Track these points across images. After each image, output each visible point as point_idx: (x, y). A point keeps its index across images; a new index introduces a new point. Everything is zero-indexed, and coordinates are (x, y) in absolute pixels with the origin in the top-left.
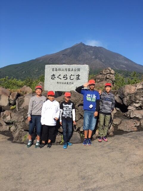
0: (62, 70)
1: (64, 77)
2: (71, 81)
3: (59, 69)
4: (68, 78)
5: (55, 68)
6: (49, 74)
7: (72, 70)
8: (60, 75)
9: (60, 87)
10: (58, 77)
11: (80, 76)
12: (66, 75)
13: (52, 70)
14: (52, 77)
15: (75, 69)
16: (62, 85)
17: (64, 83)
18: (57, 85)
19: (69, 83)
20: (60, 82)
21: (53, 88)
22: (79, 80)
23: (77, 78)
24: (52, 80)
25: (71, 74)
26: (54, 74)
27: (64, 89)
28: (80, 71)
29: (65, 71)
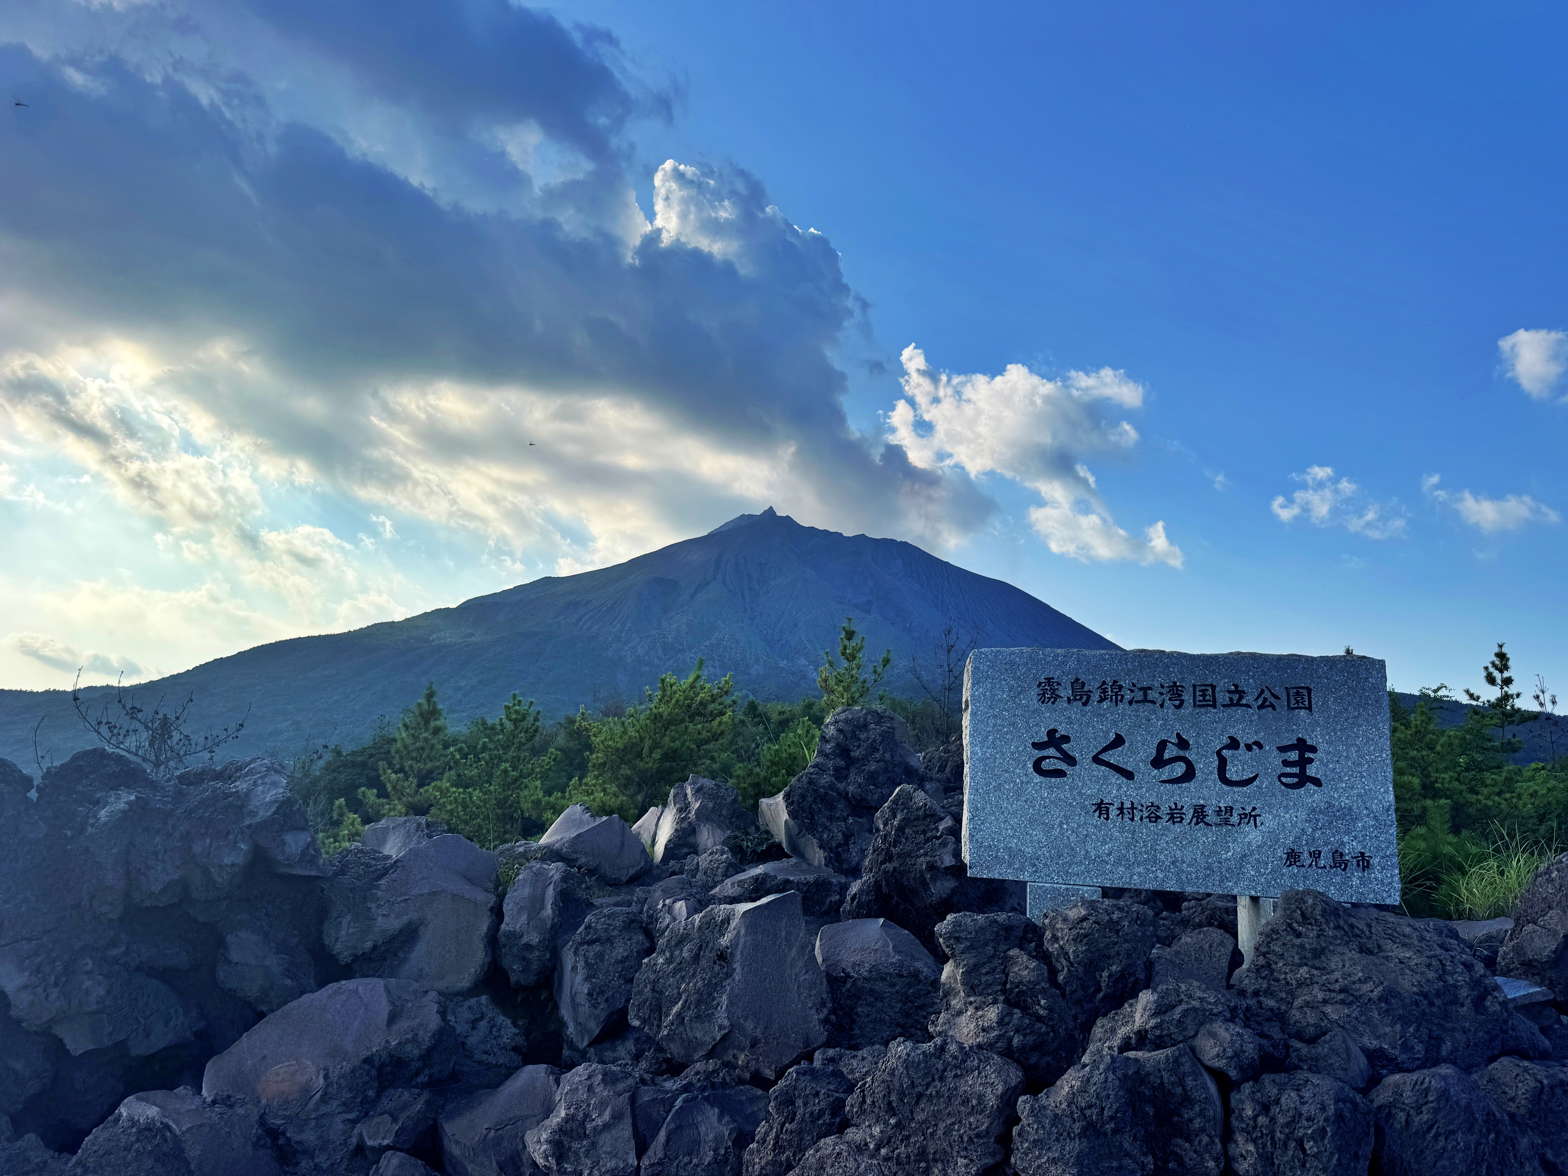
0: (1139, 695)
1: (1158, 762)
2: (1235, 797)
3: (1111, 692)
4: (1206, 766)
5: (1066, 680)
6: (1013, 724)
7: (1236, 697)
8: (1119, 741)
9: (1128, 846)
10: (1096, 759)
11: (1314, 749)
12: (1174, 740)
13: (1034, 692)
14: (1038, 754)
15: (1267, 694)
16: (1146, 830)
17: (1165, 809)
18: (1091, 830)
19: (1209, 811)
20: (1127, 805)
21: (1060, 856)
22: (1311, 786)
23: (1288, 770)
24: (1038, 779)
25: (1232, 732)
26: (1059, 728)
27: (1167, 870)
28: (1310, 709)
29: (1168, 703)
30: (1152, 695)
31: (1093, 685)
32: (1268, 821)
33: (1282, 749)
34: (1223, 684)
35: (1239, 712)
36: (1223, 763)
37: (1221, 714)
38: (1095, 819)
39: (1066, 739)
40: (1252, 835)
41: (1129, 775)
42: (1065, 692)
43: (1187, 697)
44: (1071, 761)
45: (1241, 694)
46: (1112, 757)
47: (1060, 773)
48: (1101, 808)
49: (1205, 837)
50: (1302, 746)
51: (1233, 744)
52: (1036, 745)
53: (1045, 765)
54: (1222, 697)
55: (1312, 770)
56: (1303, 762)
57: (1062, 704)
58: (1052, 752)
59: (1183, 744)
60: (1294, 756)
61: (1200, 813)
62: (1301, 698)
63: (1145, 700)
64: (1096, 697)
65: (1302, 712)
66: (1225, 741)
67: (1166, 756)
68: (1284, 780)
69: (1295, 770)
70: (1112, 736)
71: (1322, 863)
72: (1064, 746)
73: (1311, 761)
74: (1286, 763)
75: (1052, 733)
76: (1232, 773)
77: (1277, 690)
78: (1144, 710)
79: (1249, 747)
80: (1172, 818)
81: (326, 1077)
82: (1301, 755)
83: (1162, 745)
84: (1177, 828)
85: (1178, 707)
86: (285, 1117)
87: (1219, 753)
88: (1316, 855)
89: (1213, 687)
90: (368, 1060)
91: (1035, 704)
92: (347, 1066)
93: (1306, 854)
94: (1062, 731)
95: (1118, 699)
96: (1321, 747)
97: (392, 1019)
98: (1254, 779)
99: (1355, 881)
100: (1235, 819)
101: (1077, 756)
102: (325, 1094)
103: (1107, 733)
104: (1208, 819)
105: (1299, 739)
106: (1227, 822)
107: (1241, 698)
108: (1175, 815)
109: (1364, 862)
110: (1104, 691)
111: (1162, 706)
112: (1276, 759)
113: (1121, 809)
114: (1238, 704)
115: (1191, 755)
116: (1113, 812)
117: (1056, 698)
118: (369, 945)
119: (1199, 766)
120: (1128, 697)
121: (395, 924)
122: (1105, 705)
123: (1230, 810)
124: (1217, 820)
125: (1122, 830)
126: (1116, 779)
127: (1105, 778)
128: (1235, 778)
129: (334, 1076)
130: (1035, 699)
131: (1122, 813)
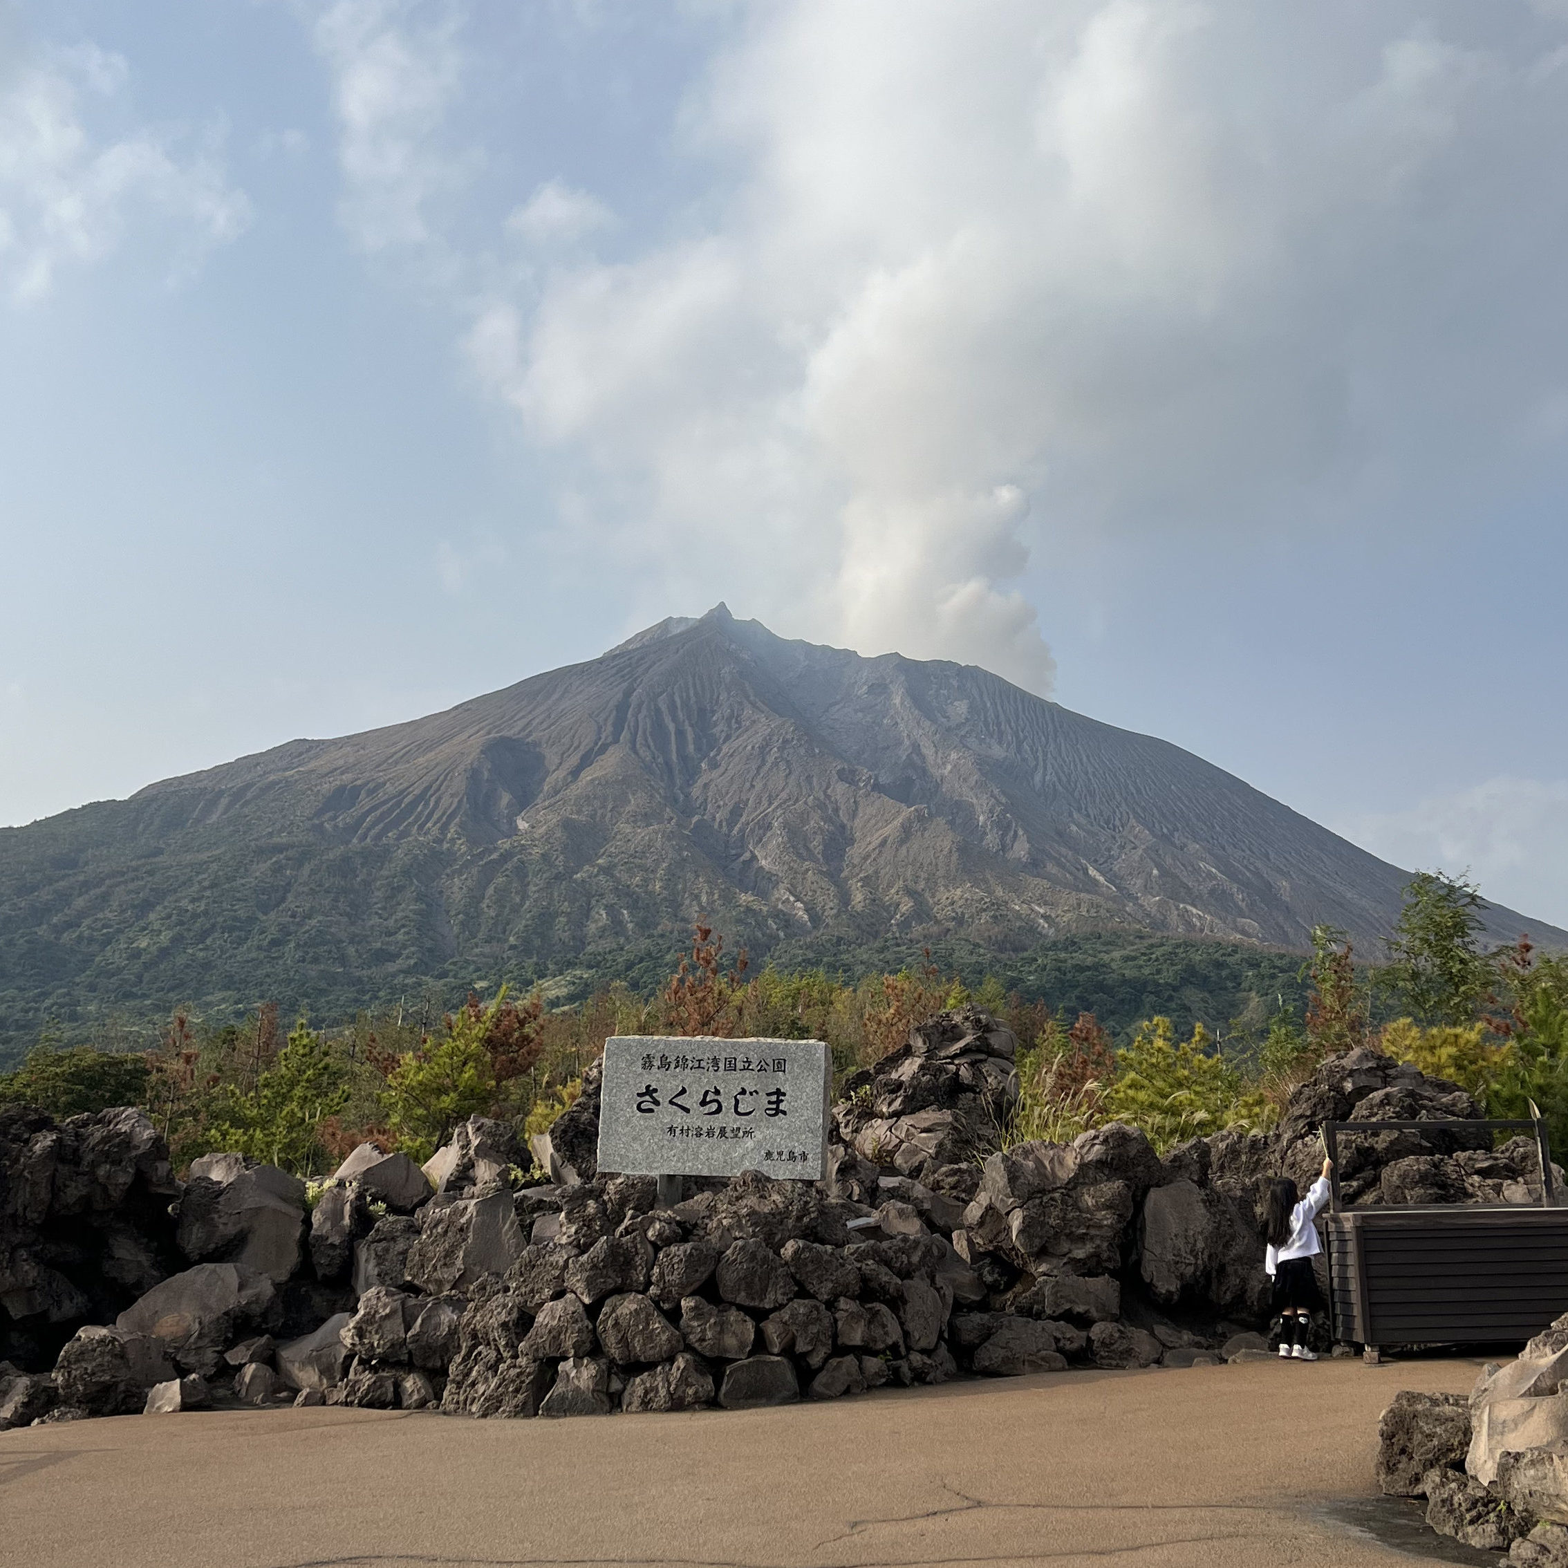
0: (696, 1065)
1: (704, 1103)
2: (741, 1122)
3: (682, 1062)
4: (728, 1104)
5: (659, 1055)
6: (627, 1082)
7: (747, 1065)
8: (683, 1091)
9: (684, 1151)
10: (671, 1102)
11: (784, 1094)
12: (713, 1090)
13: (641, 1062)
14: (639, 1099)
15: (763, 1063)
16: (693, 1142)
17: (705, 1129)
18: (666, 1142)
19: (728, 1130)
20: (686, 1128)
21: (648, 1158)
22: (781, 1115)
23: (771, 1106)
24: (639, 1114)
25: (743, 1085)
26: (652, 1084)
27: (703, 1164)
28: (784, 1071)
29: (711, 1068)
30: (703, 1064)
31: (672, 1059)
32: (758, 1135)
33: (768, 1095)
34: (740, 1057)
35: (747, 1074)
36: (737, 1102)
37: (738, 1074)
38: (668, 1136)
39: (655, 1090)
40: (750, 1143)
41: (687, 1111)
42: (657, 1063)
43: (721, 1065)
44: (657, 1103)
45: (749, 1063)
46: (679, 1100)
47: (651, 1111)
48: (672, 1130)
49: (725, 1145)
50: (779, 1093)
51: (743, 1092)
52: (639, 1095)
53: (643, 1106)
54: (740, 1065)
55: (782, 1107)
56: (779, 1102)
57: (654, 1070)
58: (647, 1098)
59: (717, 1092)
60: (774, 1098)
61: (723, 1132)
62: (780, 1065)
63: (699, 1067)
64: (673, 1066)
65: (780, 1074)
66: (739, 1090)
67: (708, 1100)
68: (768, 1112)
69: (774, 1106)
70: (680, 1089)
71: (783, 1158)
72: (654, 1095)
73: (782, 1101)
74: (770, 1102)
75: (648, 1087)
76: (741, 1109)
77: (770, 1061)
78: (698, 1073)
79: (751, 1094)
80: (708, 1134)
81: (200, 1323)
82: (778, 1098)
83: (706, 1093)
84: (710, 1140)
85: (716, 1071)
86: (175, 1348)
87: (735, 1097)
88: (780, 1154)
89: (735, 1059)
90: (226, 1313)
91: (640, 1070)
92: (214, 1316)
93: (776, 1153)
94: (653, 1086)
95: (685, 1066)
96: (788, 1093)
97: (241, 1287)
98: (751, 1113)
99: (799, 1167)
100: (741, 1134)
101: (660, 1100)
102: (200, 1334)
103: (678, 1086)
104: (727, 1135)
105: (777, 1089)
106: (736, 1136)
107: (749, 1065)
108: (710, 1133)
109: (804, 1157)
110: (678, 1062)
111: (708, 1070)
112: (765, 1100)
113: (682, 1130)
114: (748, 1069)
115: (720, 1098)
116: (678, 1131)
117: (651, 1066)
118: (212, 1246)
119: (723, 1105)
120: (690, 1065)
121: (231, 1230)
122: (677, 1070)
123: (738, 1129)
124: (732, 1135)
125: (681, 1142)
126: (680, 1112)
127: (675, 1113)
128: (743, 1111)
129: (206, 1320)
130: (640, 1067)
131: (682, 1132)
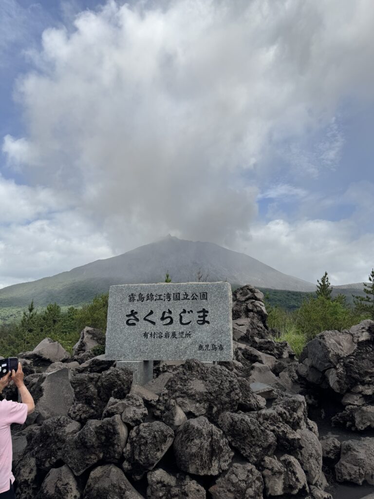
1: (163, 319)
4: (176, 319)
5: (137, 294)
6: (121, 310)
7: (185, 296)
8: (151, 312)
9: (152, 346)
10: (145, 319)
11: (207, 312)
12: (167, 311)
13: (128, 298)
14: (127, 318)
15: (194, 295)
16: (158, 341)
17: (164, 333)
18: (142, 342)
19: (177, 333)
20: (153, 333)
21: (132, 351)
22: (206, 324)
23: (200, 319)
24: (127, 326)
25: (184, 308)
26: (134, 310)
28: (207, 299)
29: (166, 299)
30: (162, 297)
31: (145, 295)
32: (194, 336)
33: (199, 312)
34: (182, 293)
35: (186, 301)
36: (181, 317)
37: (181, 302)
38: (143, 338)
39: (136, 313)
40: (189, 341)
41: (153, 323)
42: (137, 298)
43: (172, 297)
44: (137, 320)
45: (187, 295)
46: (149, 318)
47: (134, 324)
48: (145, 335)
49: (175, 342)
50: (205, 311)
51: (184, 311)
52: (127, 316)
53: (130, 322)
54: (182, 297)
55: (206, 319)
56: (205, 316)
57: (136, 302)
58: (132, 317)
59: (170, 312)
60: (201, 314)
61: (174, 334)
62: (204, 296)
63: (160, 299)
64: (145, 299)
65: (204, 300)
66: (182, 311)
67: (165, 316)
68: (199, 322)
69: (202, 319)
71: (209, 348)
72: (136, 315)
74: (199, 317)
75: (132, 311)
76: (183, 321)
77: (197, 294)
78: (159, 302)
79: (189, 312)
80: (166, 336)
83: (164, 313)
84: (167, 339)
85: (169, 301)
88: (207, 346)
89: (179, 294)
91: (128, 302)
93: (204, 346)
95: (152, 299)
96: (210, 311)
98: (190, 322)
99: (218, 354)
100: (184, 336)
101: (139, 318)
103: (148, 310)
104: (176, 336)
105: (203, 309)
106: (181, 337)
107: (187, 297)
109: (221, 348)
110: (148, 297)
111: (164, 300)
112: (196, 316)
113: (151, 334)
114: (186, 299)
115: (172, 316)
116: (149, 336)
117: (134, 300)
119: (174, 319)
120: (155, 298)
122: (148, 301)
123: (182, 333)
124: (179, 336)
125: (151, 341)
126: (150, 324)
127: (147, 325)
130: (128, 300)
131: (151, 336)
